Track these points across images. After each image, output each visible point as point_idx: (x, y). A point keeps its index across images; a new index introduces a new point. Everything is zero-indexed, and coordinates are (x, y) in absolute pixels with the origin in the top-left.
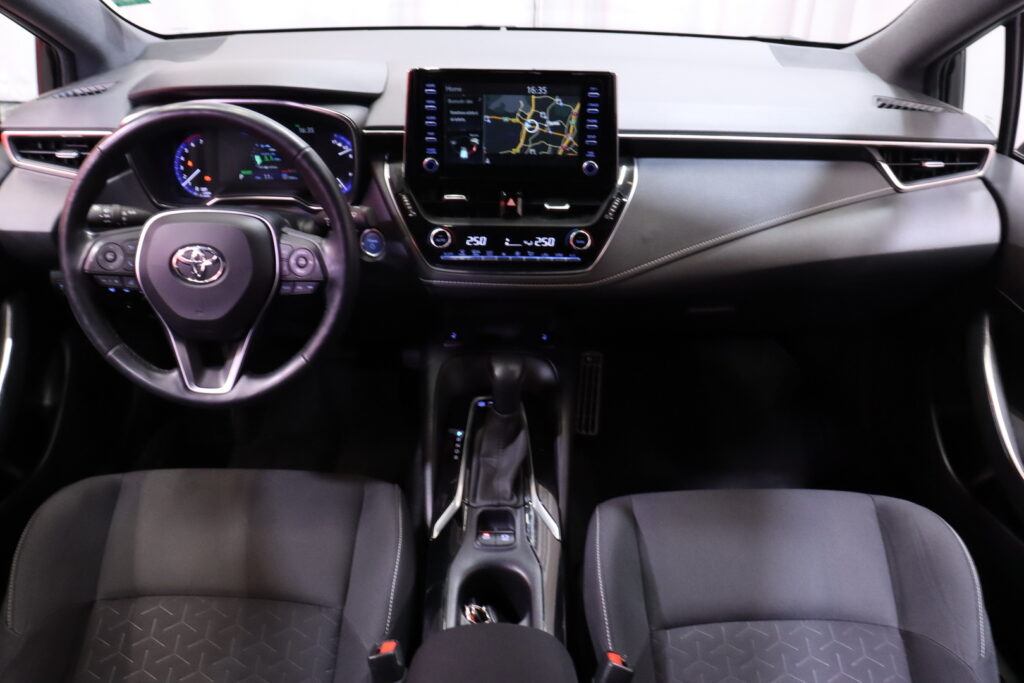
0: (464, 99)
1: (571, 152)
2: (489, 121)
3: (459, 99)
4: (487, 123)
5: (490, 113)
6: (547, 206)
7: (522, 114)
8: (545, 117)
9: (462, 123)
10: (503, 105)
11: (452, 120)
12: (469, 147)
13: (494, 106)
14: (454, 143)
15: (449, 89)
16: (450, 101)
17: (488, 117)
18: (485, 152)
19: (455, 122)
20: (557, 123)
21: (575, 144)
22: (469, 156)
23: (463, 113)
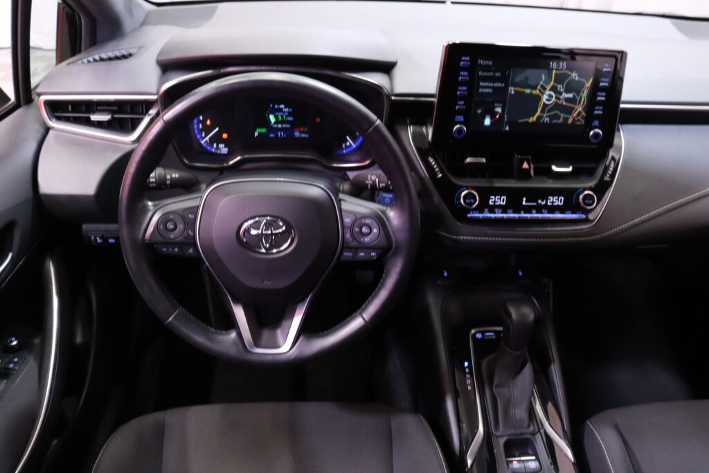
0: (494, 72)
1: (579, 120)
2: (513, 92)
3: (489, 71)
4: (510, 94)
5: (515, 85)
6: (554, 168)
7: (542, 86)
8: (562, 90)
9: (489, 93)
10: (527, 78)
11: (481, 90)
12: (493, 115)
13: (519, 78)
14: (479, 111)
15: (481, 62)
16: (480, 73)
17: (512, 88)
18: (506, 120)
19: (483, 92)
20: (571, 95)
21: (583, 114)
22: (491, 123)
23: (491, 85)
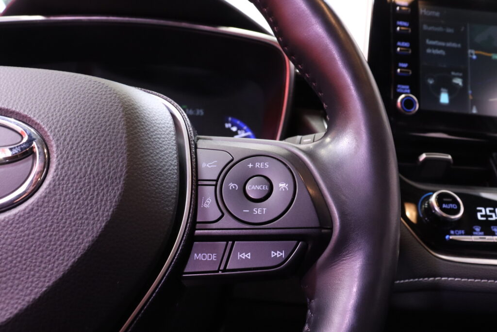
0: (444, 26)
2: (474, 57)
3: (437, 25)
4: (471, 59)
5: (476, 47)
9: (440, 56)
10: (491, 38)
11: (429, 51)
12: (453, 90)
13: (479, 38)
14: (431, 82)
16: (425, 27)
17: (473, 52)
18: (471, 97)
19: (431, 54)
22: (451, 100)
23: (443, 44)
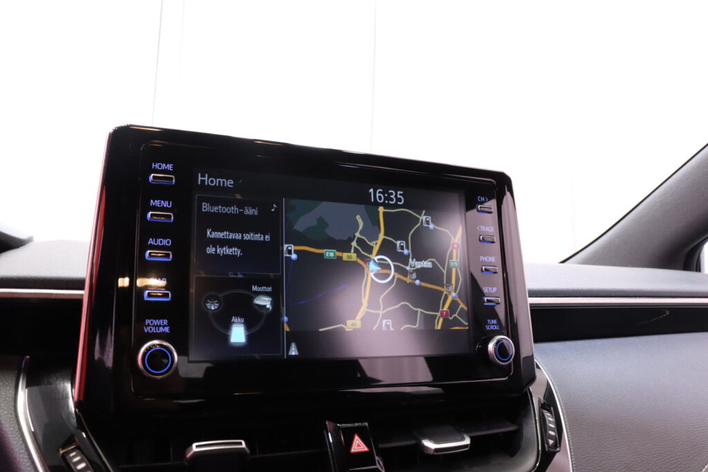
0: (241, 205)
1: (456, 322)
2: (294, 256)
3: (227, 204)
4: (289, 259)
5: (297, 239)
6: (429, 444)
7: (360, 242)
8: (406, 252)
9: (233, 257)
10: (322, 223)
11: (210, 250)
12: (252, 318)
13: (303, 223)
15: (204, 179)
16: (206, 207)
17: (293, 248)
18: (287, 328)
19: (216, 255)
20: (427, 264)
21: (462, 305)
22: (249, 337)
23: (238, 236)
